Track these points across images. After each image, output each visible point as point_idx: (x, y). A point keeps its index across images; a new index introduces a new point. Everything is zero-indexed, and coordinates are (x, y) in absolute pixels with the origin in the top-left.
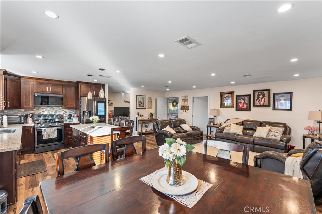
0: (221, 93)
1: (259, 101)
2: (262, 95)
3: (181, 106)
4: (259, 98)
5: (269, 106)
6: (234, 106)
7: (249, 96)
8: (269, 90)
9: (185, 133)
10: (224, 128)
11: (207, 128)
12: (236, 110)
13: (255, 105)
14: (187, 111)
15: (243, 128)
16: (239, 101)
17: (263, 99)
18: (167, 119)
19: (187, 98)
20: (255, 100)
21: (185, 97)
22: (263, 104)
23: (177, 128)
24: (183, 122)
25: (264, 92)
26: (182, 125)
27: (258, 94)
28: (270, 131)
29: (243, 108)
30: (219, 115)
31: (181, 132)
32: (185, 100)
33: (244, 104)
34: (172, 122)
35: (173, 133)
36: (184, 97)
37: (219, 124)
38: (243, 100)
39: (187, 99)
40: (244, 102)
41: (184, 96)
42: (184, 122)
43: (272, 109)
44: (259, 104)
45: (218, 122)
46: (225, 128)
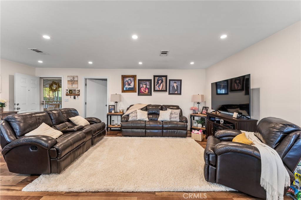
0: (122, 76)
1: (158, 86)
2: (161, 80)
3: (67, 90)
4: (159, 83)
5: (166, 91)
6: (136, 91)
7: (150, 80)
8: (166, 76)
9: (80, 132)
10: (128, 115)
11: (108, 117)
12: (138, 95)
13: (156, 89)
14: (76, 97)
15: (147, 114)
16: (141, 85)
17: (162, 84)
18: (39, 111)
19: (76, 79)
20: (156, 85)
21: (74, 78)
22: (162, 89)
23: (64, 124)
24: (73, 113)
25: (162, 77)
26: (72, 119)
27: (158, 79)
28: (171, 114)
29: (145, 93)
30: (121, 101)
31: (73, 132)
32: (73, 81)
33: (146, 89)
34: (51, 115)
35: (55, 137)
36: (72, 78)
37: (122, 111)
38: (144, 84)
39: (77, 81)
40: (146, 87)
41: (71, 76)
42: (76, 112)
43: (168, 94)
44: (159, 89)
45: (121, 109)
46: (130, 115)
